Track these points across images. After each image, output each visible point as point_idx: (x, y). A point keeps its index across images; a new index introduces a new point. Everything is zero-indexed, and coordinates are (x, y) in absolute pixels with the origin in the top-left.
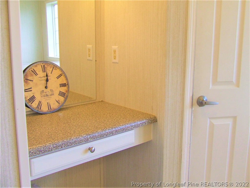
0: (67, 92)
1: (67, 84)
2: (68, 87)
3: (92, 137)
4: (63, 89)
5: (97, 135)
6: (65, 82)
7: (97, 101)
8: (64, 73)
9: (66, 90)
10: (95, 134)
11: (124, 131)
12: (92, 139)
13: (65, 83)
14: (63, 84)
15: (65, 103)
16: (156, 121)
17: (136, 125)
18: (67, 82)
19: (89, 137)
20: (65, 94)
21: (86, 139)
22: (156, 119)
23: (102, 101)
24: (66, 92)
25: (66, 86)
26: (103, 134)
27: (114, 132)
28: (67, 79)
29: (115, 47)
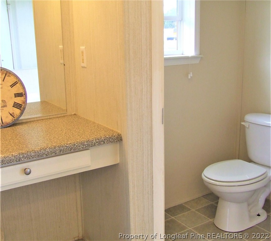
0: (24, 103)
1: (24, 93)
2: (26, 98)
3: (27, 156)
4: (19, 100)
5: (33, 154)
6: (21, 91)
7: (68, 113)
8: (20, 80)
9: (22, 101)
10: (30, 153)
11: (72, 150)
12: (26, 159)
13: (22, 93)
14: (19, 93)
15: (21, 116)
16: (121, 140)
17: (90, 144)
18: (24, 91)
19: (21, 156)
20: (22, 105)
21: (18, 158)
22: (121, 137)
23: (75, 114)
24: (22, 103)
25: (23, 96)
26: (42, 153)
27: (57, 152)
28: (24, 88)
29: (83, 48)
